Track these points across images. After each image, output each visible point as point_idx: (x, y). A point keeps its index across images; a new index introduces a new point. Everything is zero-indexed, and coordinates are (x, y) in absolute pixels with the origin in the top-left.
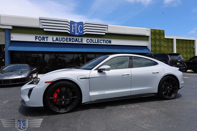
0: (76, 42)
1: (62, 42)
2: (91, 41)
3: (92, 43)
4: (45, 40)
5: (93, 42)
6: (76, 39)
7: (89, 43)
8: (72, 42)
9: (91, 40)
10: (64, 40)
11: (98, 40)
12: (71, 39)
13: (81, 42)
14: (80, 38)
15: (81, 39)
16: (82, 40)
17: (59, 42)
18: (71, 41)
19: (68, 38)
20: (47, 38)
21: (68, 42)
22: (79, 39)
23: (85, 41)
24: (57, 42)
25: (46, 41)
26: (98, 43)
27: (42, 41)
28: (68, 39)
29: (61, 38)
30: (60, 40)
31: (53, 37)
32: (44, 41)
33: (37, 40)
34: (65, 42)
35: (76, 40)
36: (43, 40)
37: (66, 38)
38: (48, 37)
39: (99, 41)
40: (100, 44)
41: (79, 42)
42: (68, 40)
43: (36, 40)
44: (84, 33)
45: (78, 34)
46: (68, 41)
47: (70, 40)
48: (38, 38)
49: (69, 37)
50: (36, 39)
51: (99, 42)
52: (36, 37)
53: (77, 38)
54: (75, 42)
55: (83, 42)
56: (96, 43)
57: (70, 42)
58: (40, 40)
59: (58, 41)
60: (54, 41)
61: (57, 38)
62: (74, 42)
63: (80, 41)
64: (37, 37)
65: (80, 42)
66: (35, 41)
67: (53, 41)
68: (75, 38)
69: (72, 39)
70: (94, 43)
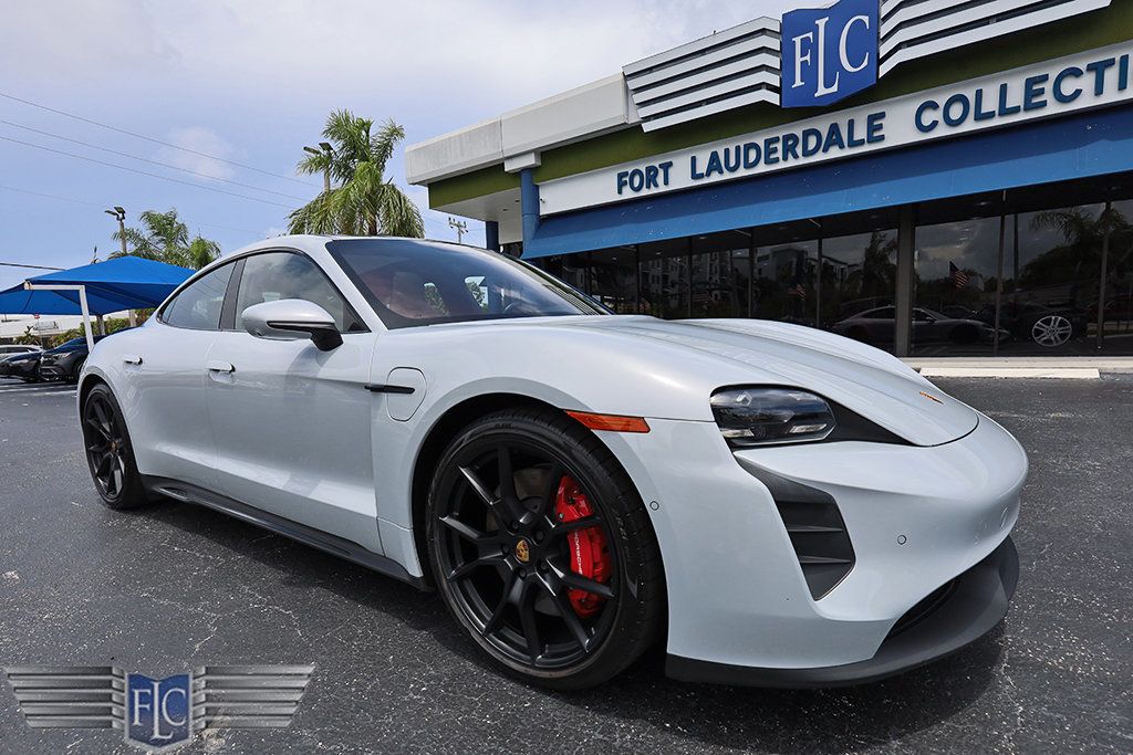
0: (835, 153)
1: (742, 172)
2: (956, 111)
3: (970, 126)
4: (656, 185)
5: (979, 117)
6: (834, 129)
7: (943, 131)
8: (806, 153)
9: (963, 99)
10: (753, 155)
11: (1030, 83)
12: (799, 134)
13: (871, 140)
14: (860, 116)
15: (872, 118)
16: (880, 127)
17: (727, 176)
18: (796, 156)
19: (776, 140)
20: (667, 167)
21: (782, 165)
22: (851, 124)
23: (900, 125)
24: (715, 177)
25: (662, 189)
26: (1029, 107)
27: (645, 192)
28: (779, 146)
29: (738, 148)
30: (732, 163)
31: (694, 159)
32: (653, 191)
33: (628, 194)
34: (762, 168)
35: (834, 137)
36: (648, 187)
37: (768, 142)
38: (670, 164)
39: (1048, 86)
40: (1053, 108)
41: (853, 144)
42: (779, 154)
43: (620, 192)
44: (884, 69)
45: (834, 89)
46: (777, 160)
47: (789, 150)
48: (627, 179)
49: (781, 132)
50: (621, 185)
51: (1048, 96)
52: (621, 176)
53: (841, 118)
54: (825, 150)
55: (882, 138)
56: (1004, 111)
57: (791, 163)
58: (638, 189)
59: (721, 172)
60: (701, 176)
61: (714, 156)
62: (820, 157)
63: (861, 133)
64: (626, 173)
65: (861, 143)
66: (619, 198)
67: (695, 176)
68: (823, 125)
69: (806, 134)
70: (991, 115)
